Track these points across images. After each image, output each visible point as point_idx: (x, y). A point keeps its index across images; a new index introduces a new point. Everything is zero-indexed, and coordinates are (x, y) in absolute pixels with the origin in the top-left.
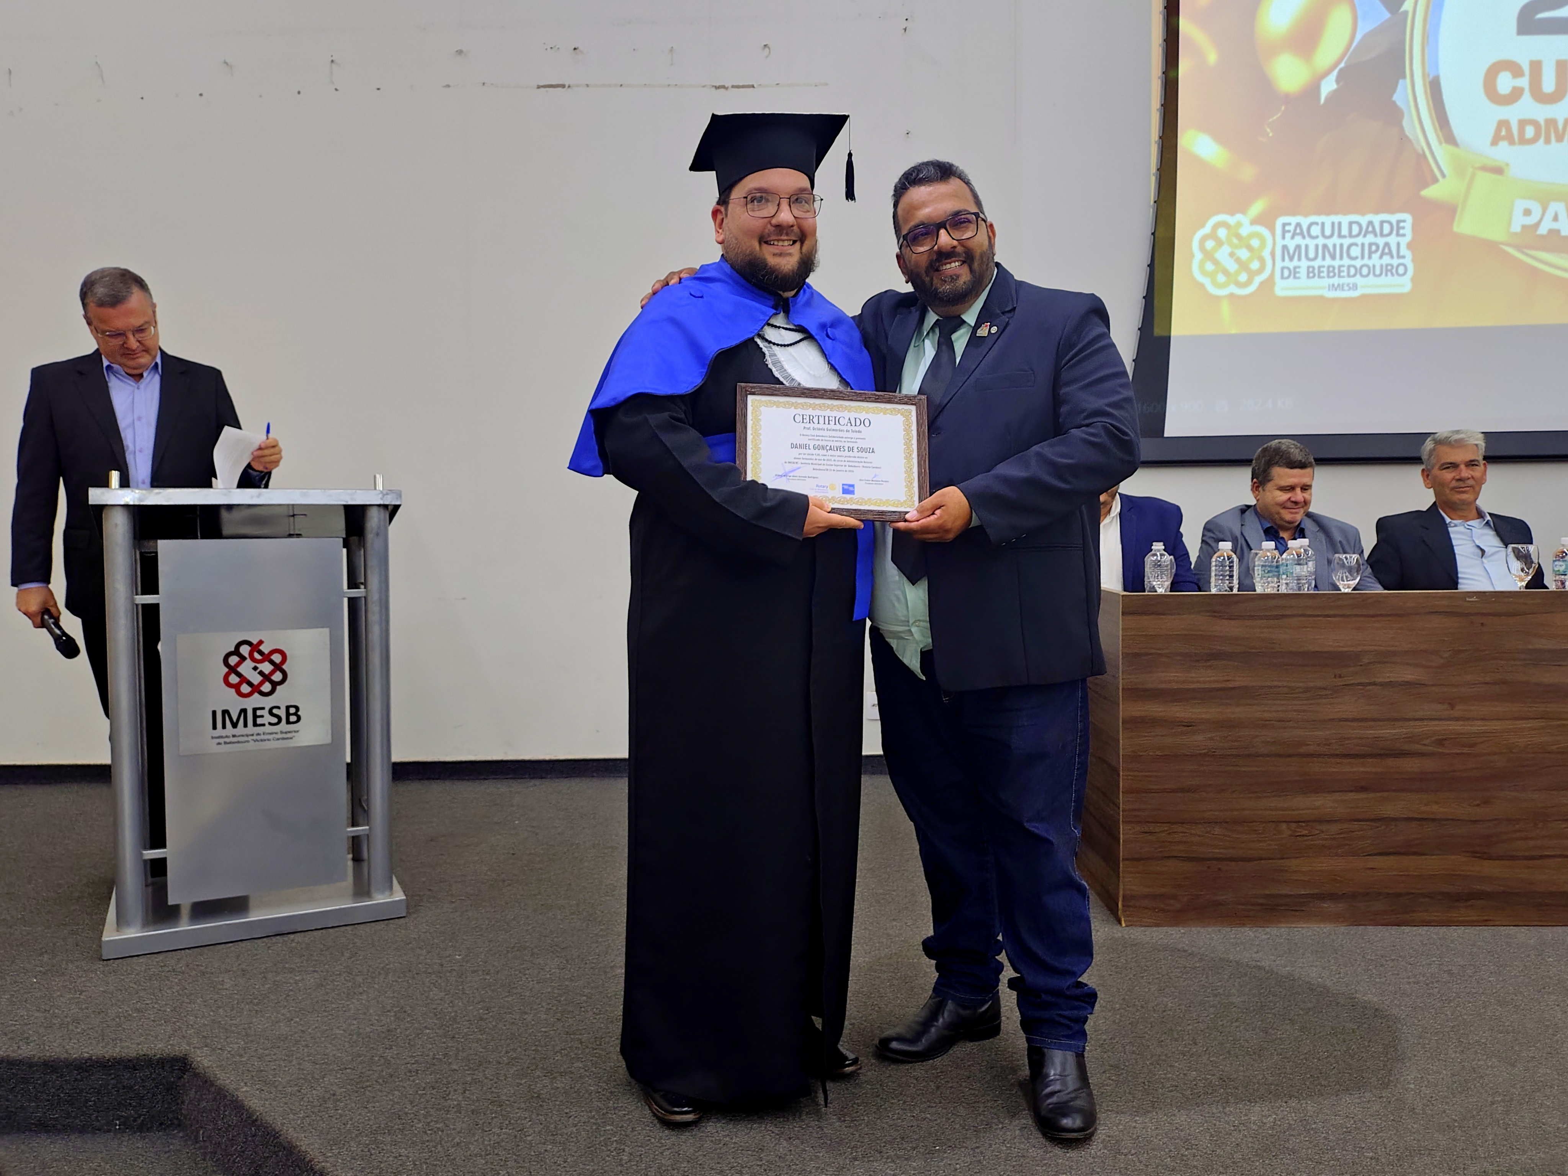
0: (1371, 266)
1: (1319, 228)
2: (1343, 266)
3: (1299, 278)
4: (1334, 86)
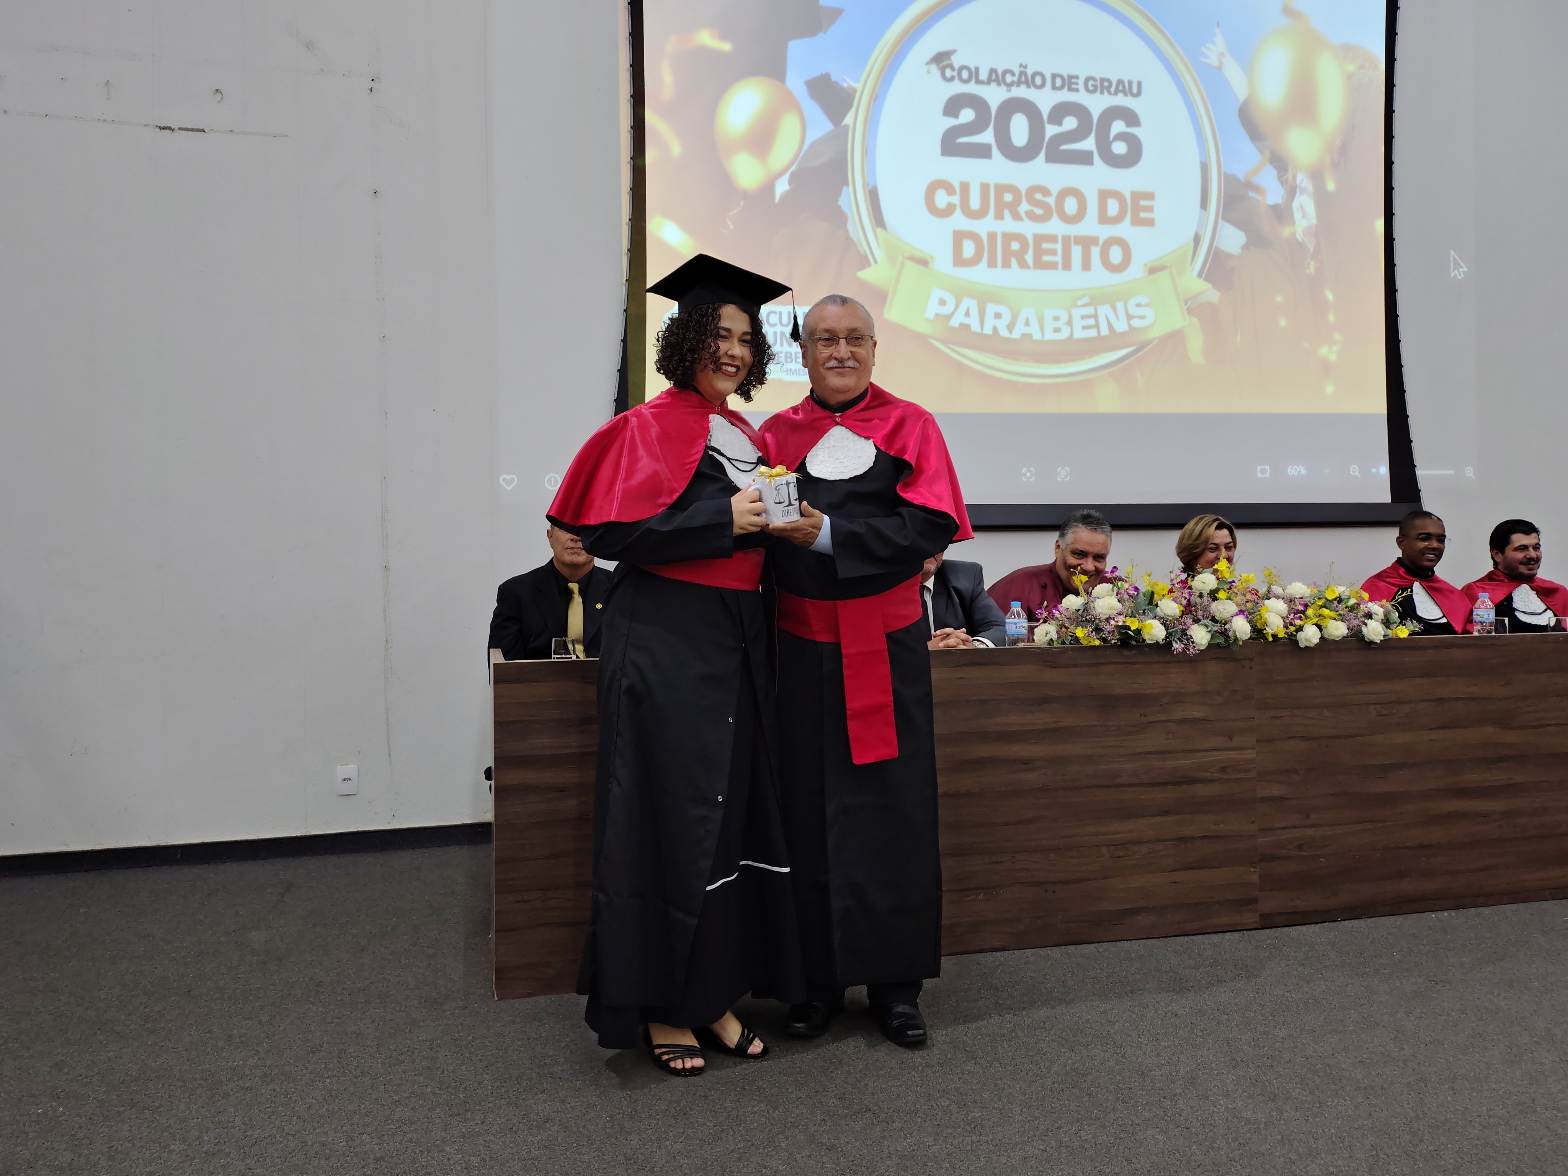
4: (787, 187)
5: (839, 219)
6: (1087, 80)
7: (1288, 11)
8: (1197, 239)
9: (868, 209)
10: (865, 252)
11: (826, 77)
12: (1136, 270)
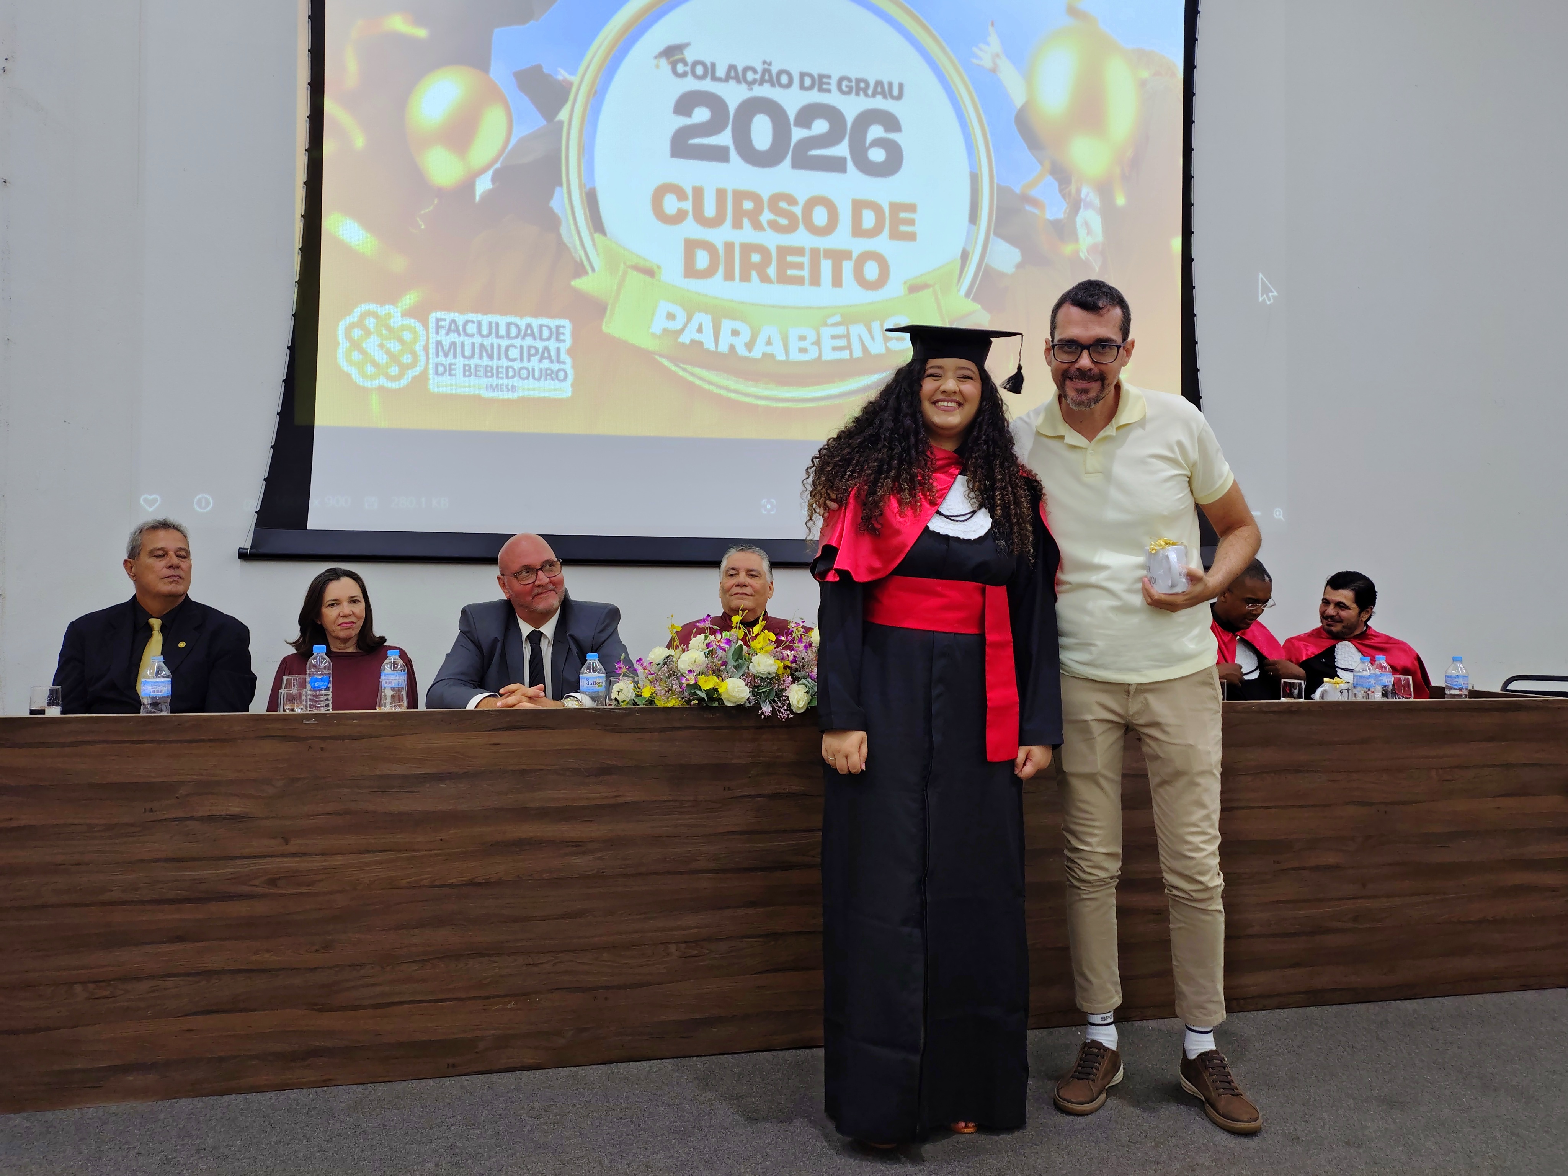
0: (530, 369)
1: (476, 325)
2: (502, 367)
3: (455, 375)
4: (489, 185)
5: (552, 222)
6: (841, 80)
7: (1073, 11)
8: (965, 256)
9: (585, 213)
10: (581, 259)
11: (538, 69)
12: (894, 288)
